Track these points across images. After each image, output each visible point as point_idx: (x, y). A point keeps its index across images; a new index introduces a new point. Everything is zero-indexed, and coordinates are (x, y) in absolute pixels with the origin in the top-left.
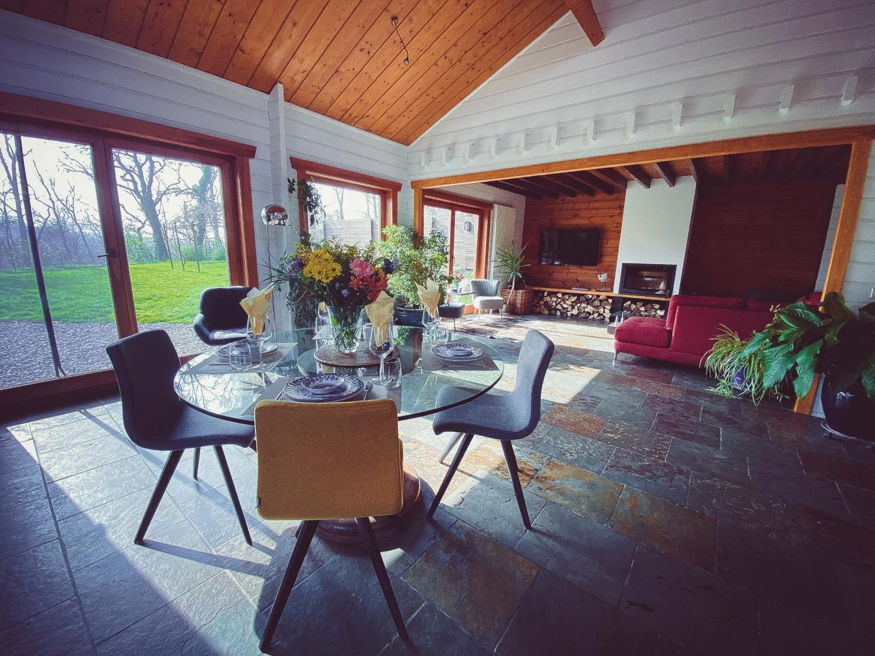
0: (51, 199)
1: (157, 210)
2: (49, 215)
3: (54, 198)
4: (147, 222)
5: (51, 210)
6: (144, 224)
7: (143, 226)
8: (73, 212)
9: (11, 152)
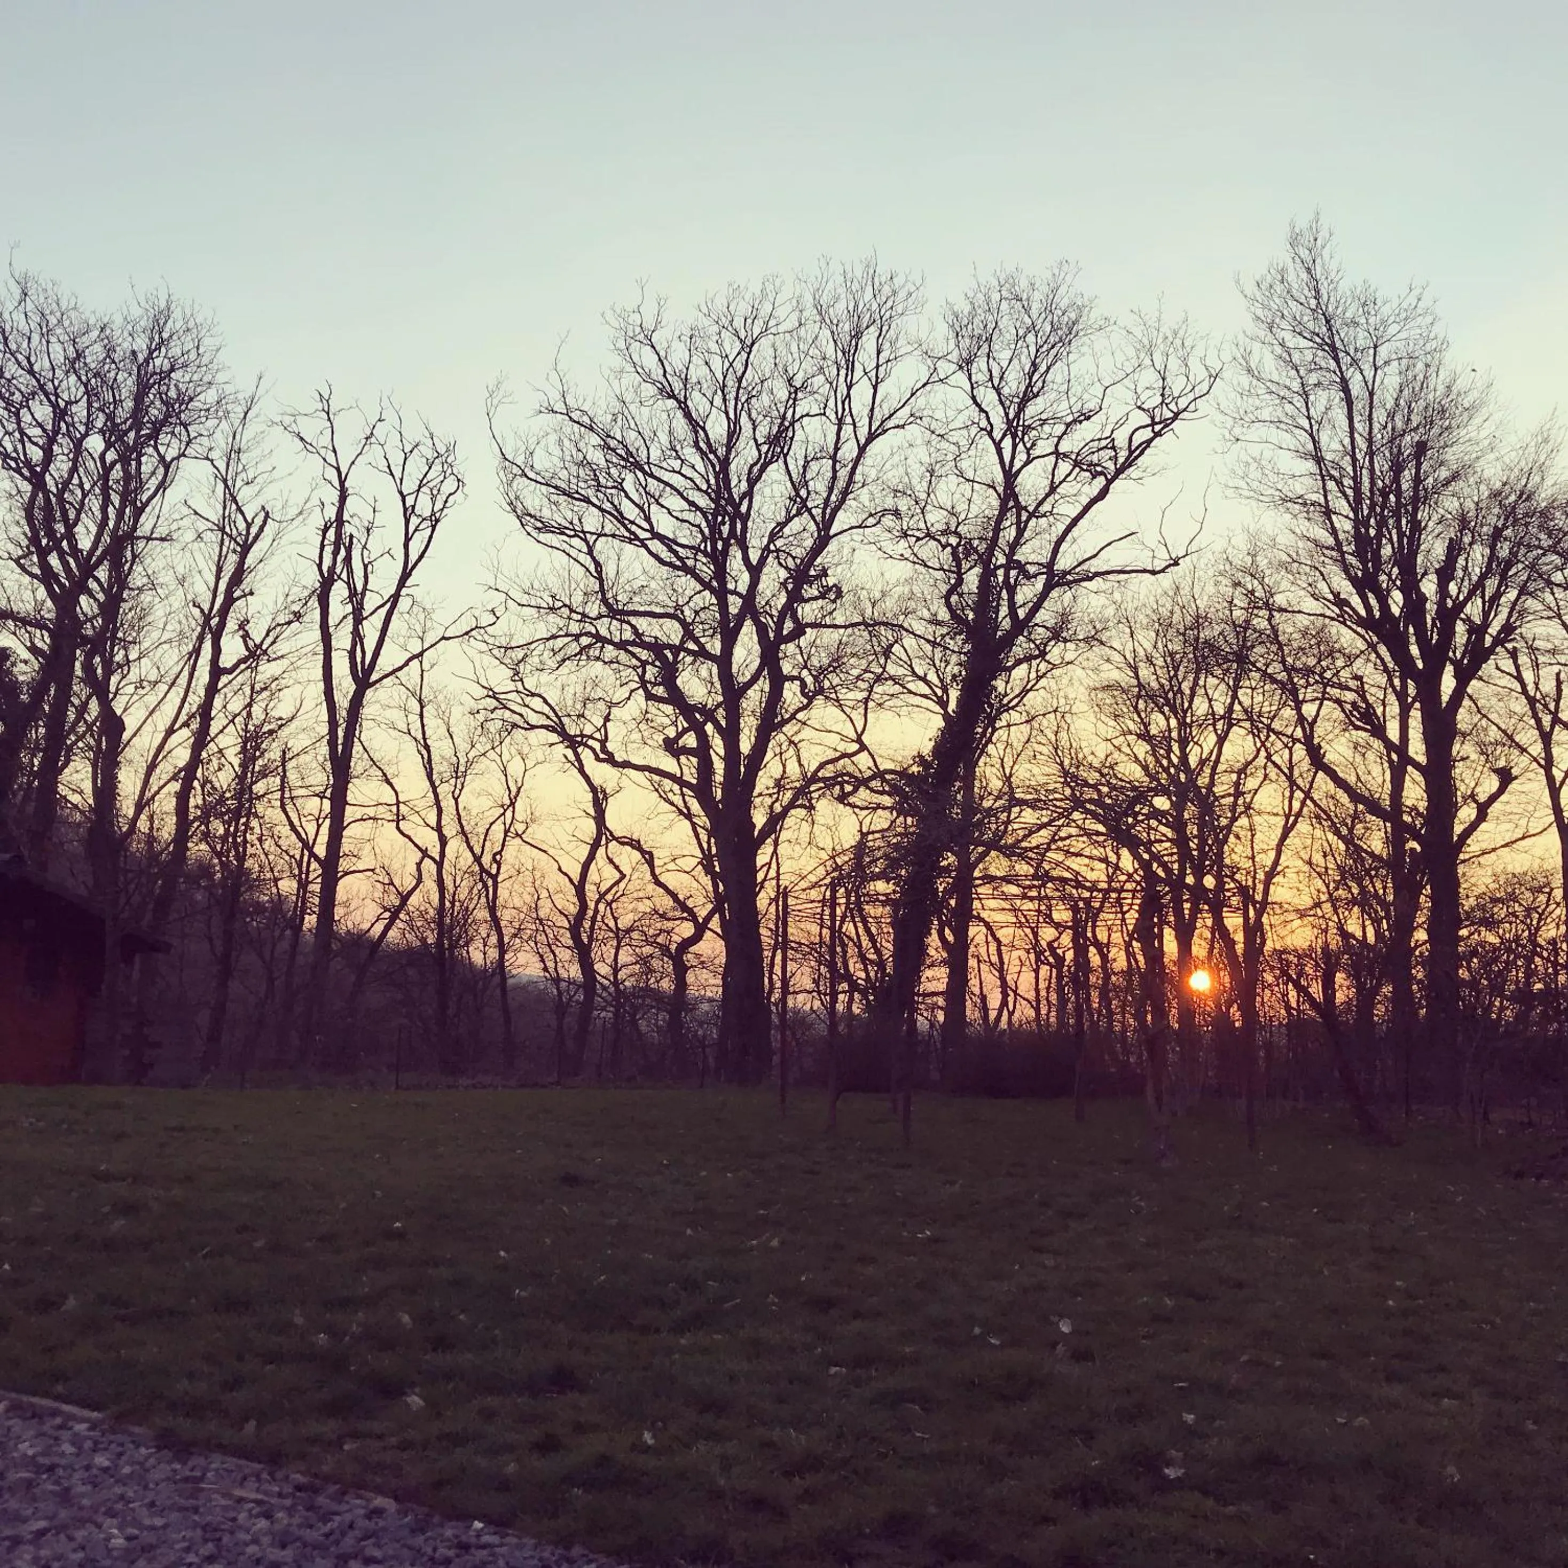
0: (439, 829)
1: (759, 864)
2: (419, 880)
3: (450, 829)
4: (715, 923)
5: (429, 867)
6: (701, 929)
7: (696, 938)
8: (494, 878)
9: (359, 660)
